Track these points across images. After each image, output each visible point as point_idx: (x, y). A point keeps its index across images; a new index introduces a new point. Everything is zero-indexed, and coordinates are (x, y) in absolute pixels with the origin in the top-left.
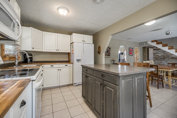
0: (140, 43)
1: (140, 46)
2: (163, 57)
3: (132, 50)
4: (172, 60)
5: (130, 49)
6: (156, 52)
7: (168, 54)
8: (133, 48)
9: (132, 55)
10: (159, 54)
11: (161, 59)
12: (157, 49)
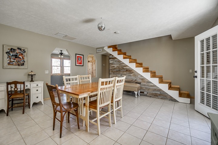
0: (97, 49)
1: (97, 53)
2: (118, 69)
3: (81, 57)
4: (126, 73)
5: (77, 55)
6: (112, 62)
7: (123, 65)
8: (83, 55)
9: (82, 65)
10: (115, 64)
11: (117, 71)
12: (113, 58)
